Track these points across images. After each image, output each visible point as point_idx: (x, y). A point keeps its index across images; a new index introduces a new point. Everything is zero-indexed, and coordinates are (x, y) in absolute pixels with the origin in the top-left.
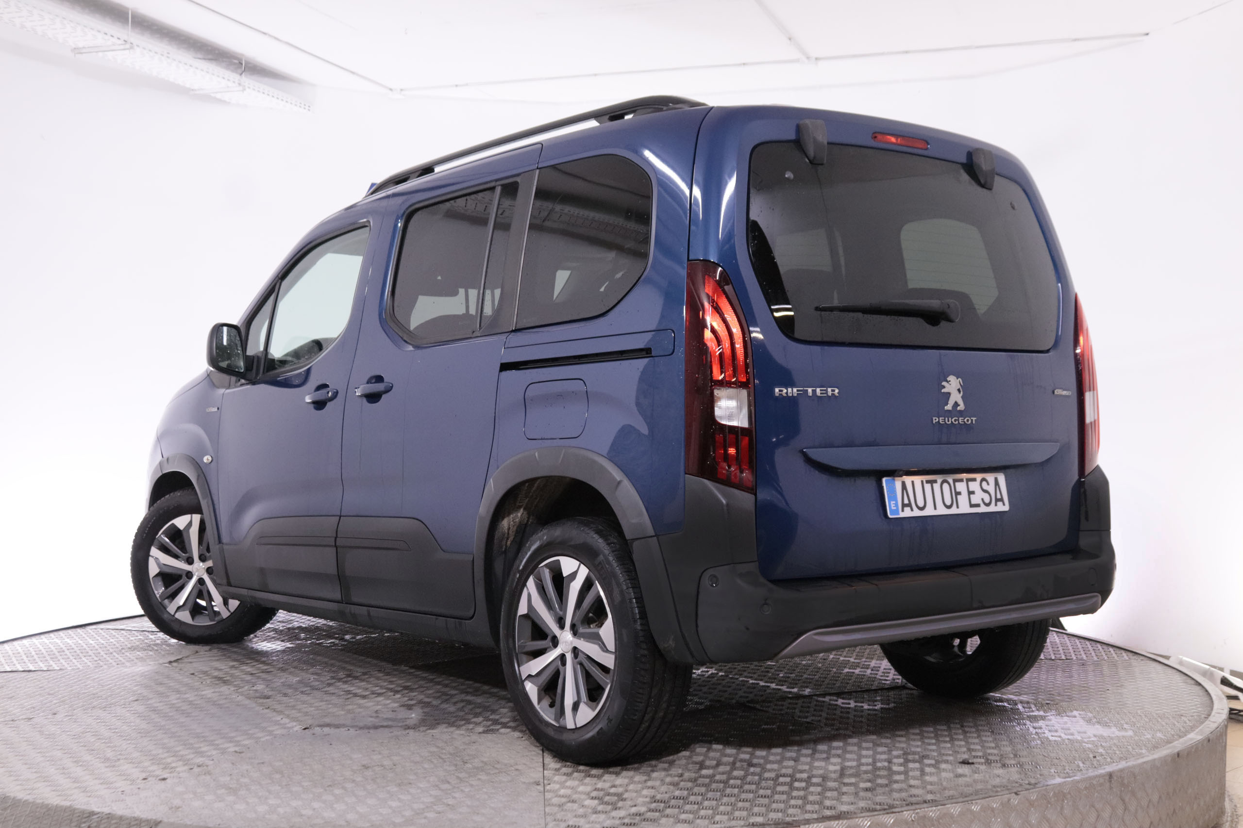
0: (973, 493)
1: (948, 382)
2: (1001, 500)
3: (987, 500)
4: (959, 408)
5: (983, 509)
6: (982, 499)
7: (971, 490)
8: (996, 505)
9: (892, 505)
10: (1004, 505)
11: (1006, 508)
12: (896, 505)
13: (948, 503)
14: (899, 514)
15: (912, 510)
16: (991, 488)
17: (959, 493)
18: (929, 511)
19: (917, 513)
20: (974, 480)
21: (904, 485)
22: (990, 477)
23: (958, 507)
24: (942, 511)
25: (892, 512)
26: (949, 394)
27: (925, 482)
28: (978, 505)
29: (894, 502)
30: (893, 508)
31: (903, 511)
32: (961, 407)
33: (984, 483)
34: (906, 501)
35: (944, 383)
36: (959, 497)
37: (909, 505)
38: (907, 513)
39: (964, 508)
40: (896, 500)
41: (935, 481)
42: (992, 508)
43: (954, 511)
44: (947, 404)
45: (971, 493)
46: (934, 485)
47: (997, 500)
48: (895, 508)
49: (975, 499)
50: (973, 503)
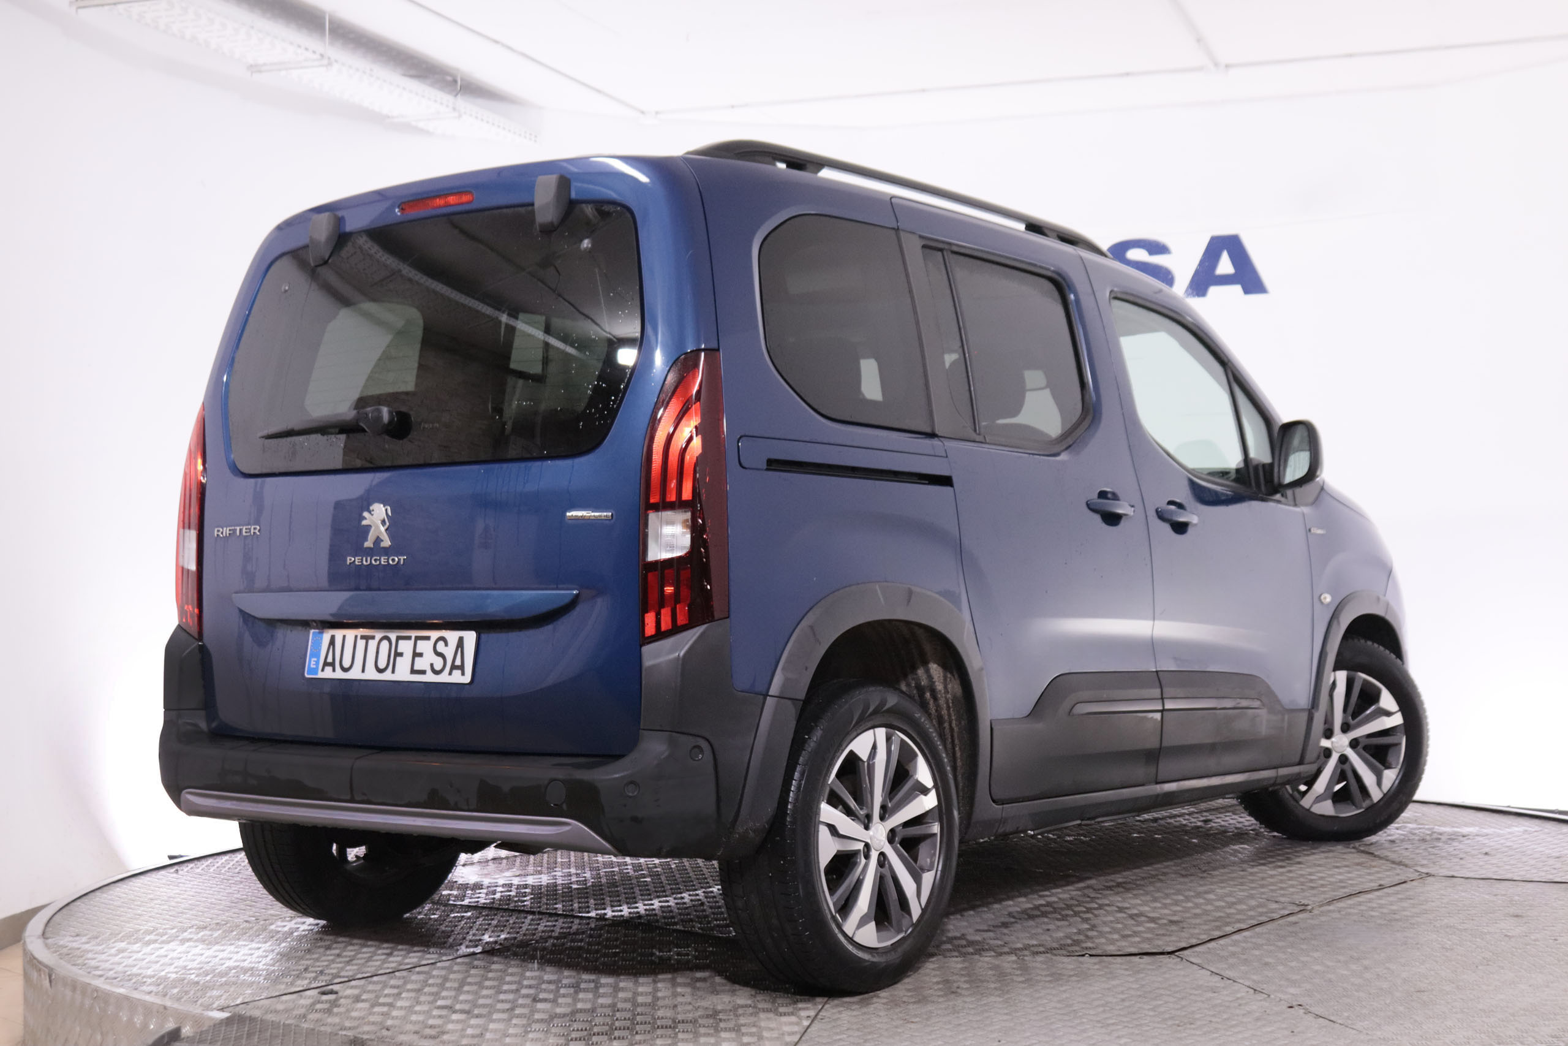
0: (421, 655)
1: (370, 512)
2: (462, 667)
3: (438, 667)
4: (383, 545)
5: (430, 677)
6: (432, 665)
7: (418, 651)
8: (450, 674)
9: (313, 663)
10: (463, 674)
11: (467, 679)
12: (317, 663)
13: (382, 665)
14: (317, 674)
15: (334, 670)
16: (449, 652)
17: (401, 655)
18: (355, 674)
19: (339, 674)
20: (428, 638)
21: (333, 638)
22: (452, 636)
23: (393, 672)
24: (371, 674)
25: (311, 671)
26: (369, 527)
27: (359, 637)
28: (423, 672)
29: (315, 659)
30: (312, 666)
31: (323, 670)
32: (387, 543)
33: (441, 644)
34: (330, 660)
35: (366, 514)
36: (398, 659)
37: (333, 664)
38: (328, 673)
39: (402, 673)
40: (318, 657)
41: (373, 638)
42: (444, 678)
43: (387, 676)
44: (366, 539)
45: (416, 655)
46: (370, 642)
47: (454, 667)
48: (314, 666)
49: (420, 664)
50: (416, 668)
